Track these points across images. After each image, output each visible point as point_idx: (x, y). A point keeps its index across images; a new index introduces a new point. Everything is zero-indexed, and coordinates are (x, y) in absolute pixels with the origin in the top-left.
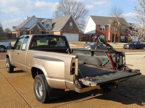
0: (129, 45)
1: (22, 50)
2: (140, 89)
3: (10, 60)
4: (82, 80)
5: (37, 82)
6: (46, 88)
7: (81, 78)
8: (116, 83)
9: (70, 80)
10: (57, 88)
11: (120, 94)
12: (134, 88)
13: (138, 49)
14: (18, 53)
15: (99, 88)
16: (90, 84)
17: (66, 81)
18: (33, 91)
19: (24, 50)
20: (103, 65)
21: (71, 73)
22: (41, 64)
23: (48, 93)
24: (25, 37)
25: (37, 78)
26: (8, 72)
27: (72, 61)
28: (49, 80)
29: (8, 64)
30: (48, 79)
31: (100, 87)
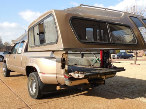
0: (117, 55)
1: (18, 53)
2: (126, 87)
3: (7, 64)
4: (72, 74)
5: (31, 79)
6: (38, 84)
7: (71, 72)
8: (104, 78)
9: (61, 74)
10: (49, 83)
11: (108, 91)
12: (121, 86)
13: (125, 59)
14: (15, 57)
15: (88, 83)
16: (79, 76)
17: (57, 76)
18: (28, 90)
19: (20, 53)
20: (92, 65)
21: (62, 68)
22: (34, 62)
23: (41, 88)
24: (21, 42)
25: (31, 76)
26: (5, 76)
27: (62, 57)
28: (42, 76)
29: (5, 69)
30: (40, 75)
31: (89, 81)
